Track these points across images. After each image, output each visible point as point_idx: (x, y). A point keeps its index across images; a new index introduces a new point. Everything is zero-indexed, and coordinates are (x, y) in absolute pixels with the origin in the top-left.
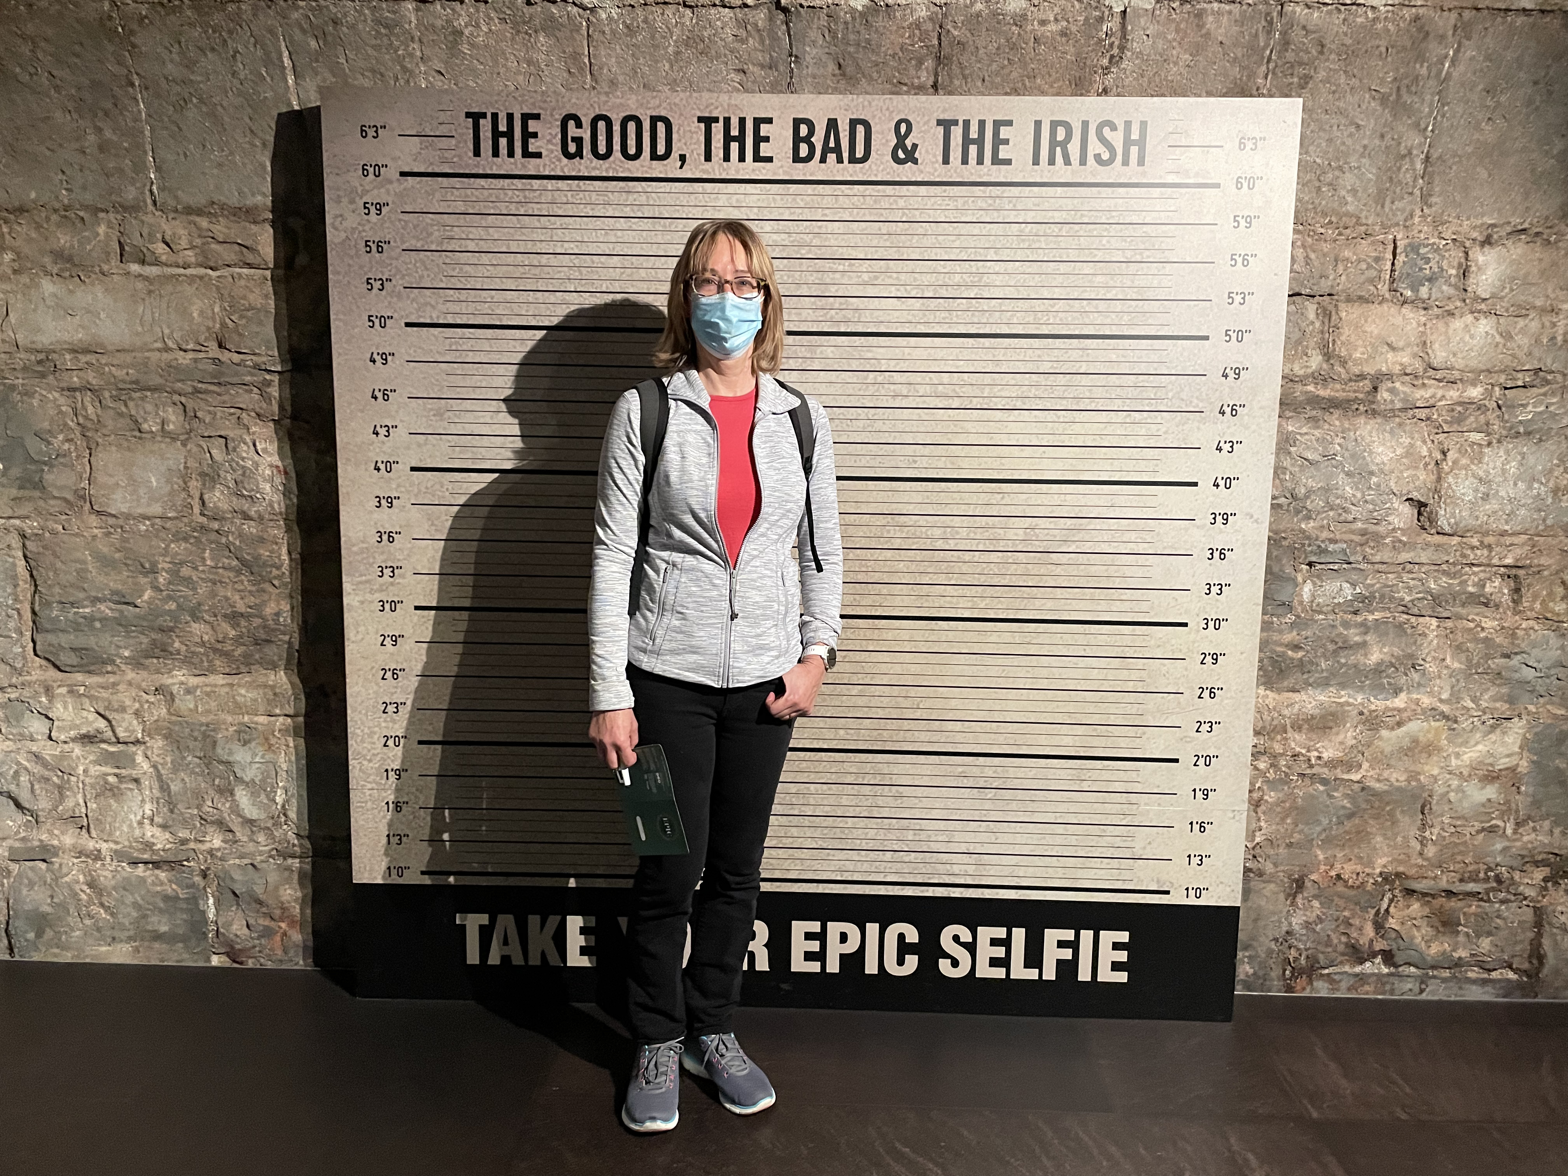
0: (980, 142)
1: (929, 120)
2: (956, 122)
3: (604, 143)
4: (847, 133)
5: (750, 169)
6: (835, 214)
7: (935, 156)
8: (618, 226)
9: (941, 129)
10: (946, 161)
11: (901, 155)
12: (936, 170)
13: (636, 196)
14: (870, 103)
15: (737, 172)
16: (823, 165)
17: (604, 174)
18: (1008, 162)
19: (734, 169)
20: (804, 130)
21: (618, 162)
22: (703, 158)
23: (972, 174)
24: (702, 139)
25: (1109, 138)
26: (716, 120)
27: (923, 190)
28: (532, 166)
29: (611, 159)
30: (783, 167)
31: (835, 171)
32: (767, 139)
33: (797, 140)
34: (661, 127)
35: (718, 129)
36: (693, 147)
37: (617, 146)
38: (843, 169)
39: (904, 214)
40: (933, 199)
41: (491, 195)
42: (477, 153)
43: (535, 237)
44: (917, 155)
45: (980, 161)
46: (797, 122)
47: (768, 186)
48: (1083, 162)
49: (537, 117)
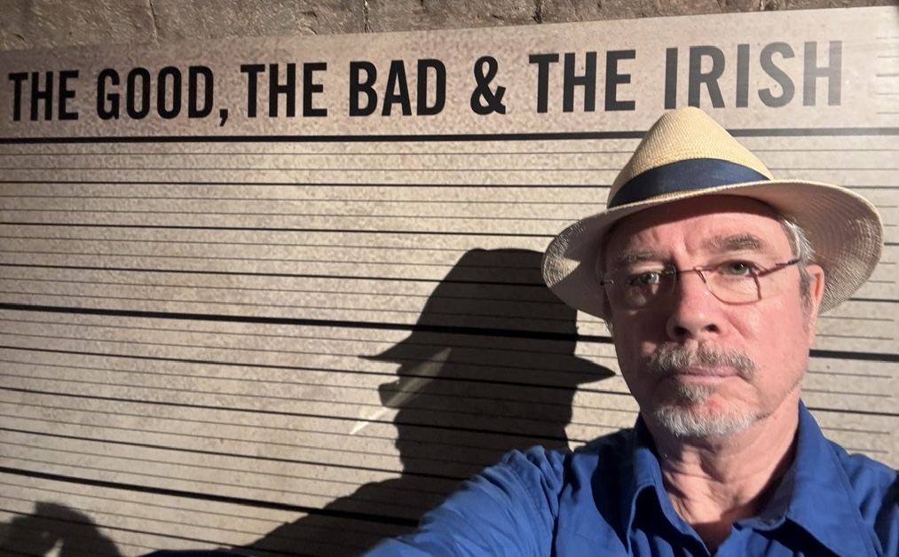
0: (589, 80)
1: (519, 57)
2: (555, 58)
3: (141, 99)
4: (416, 78)
5: (300, 124)
6: (402, 176)
7: (527, 102)
8: (152, 193)
9: (535, 68)
10: (542, 107)
11: (483, 102)
12: (529, 119)
13: (172, 158)
14: (443, 39)
15: (285, 127)
16: (386, 118)
17: (140, 134)
18: (630, 106)
19: (282, 125)
20: (363, 76)
21: (154, 121)
22: (246, 113)
23: (578, 123)
24: (246, 90)
25: (782, 68)
26: (262, 68)
27: (512, 146)
28: (69, 128)
29: (148, 117)
30: (338, 120)
31: (400, 124)
32: (319, 89)
33: (355, 88)
34: (201, 79)
35: (263, 79)
36: (234, 100)
37: (154, 103)
38: (411, 122)
39: (487, 176)
40: (525, 157)
41: (27, 161)
42: (17, 117)
43: (67, 206)
44: (504, 101)
45: (589, 106)
46: (355, 67)
47: (320, 144)
48: (742, 101)
49: (74, 74)
